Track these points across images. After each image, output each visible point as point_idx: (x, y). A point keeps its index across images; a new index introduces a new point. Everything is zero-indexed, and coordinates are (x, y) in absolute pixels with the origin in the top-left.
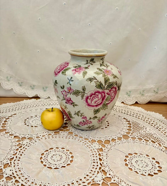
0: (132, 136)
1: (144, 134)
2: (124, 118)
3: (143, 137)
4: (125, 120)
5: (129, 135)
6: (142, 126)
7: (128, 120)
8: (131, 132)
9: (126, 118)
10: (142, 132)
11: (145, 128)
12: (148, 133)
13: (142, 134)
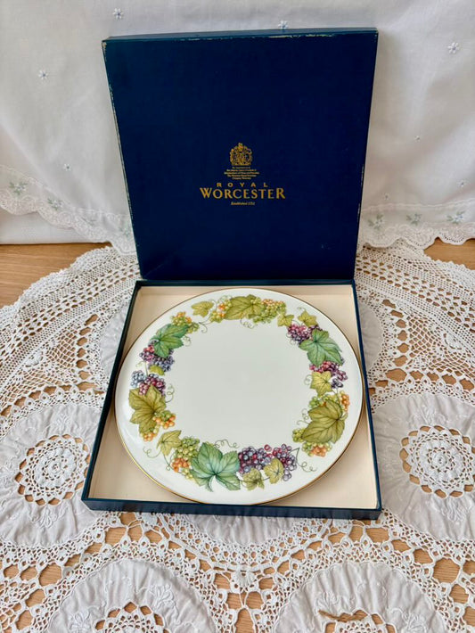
0: (411, 369)
1: (443, 359)
2: (386, 302)
3: (439, 367)
4: (390, 309)
5: (403, 368)
6: (434, 328)
7: (397, 309)
8: (407, 354)
9: (392, 302)
10: (438, 348)
11: (442, 334)
12: (453, 351)
13: (438, 357)
